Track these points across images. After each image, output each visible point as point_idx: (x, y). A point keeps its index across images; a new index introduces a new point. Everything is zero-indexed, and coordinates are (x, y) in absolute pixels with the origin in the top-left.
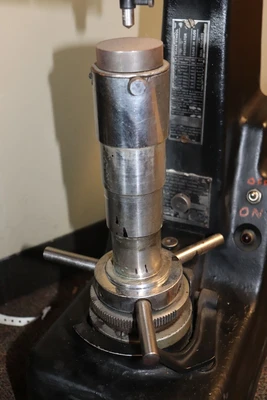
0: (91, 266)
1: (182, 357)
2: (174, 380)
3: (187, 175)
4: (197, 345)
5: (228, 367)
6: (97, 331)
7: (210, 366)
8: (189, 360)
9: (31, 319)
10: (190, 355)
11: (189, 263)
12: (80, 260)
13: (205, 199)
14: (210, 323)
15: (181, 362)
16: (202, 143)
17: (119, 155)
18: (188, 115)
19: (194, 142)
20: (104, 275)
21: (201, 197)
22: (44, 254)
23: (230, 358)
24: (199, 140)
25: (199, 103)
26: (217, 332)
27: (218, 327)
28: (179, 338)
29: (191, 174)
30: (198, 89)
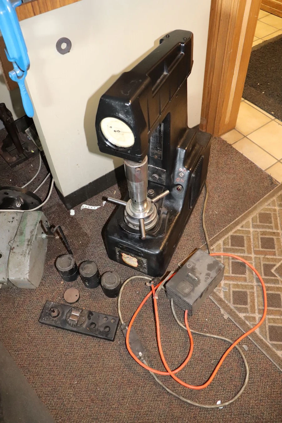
0: (124, 204)
1: (154, 232)
2: (151, 239)
3: (157, 168)
4: (159, 228)
5: (168, 234)
6: (127, 226)
7: (163, 234)
8: (156, 233)
9: (99, 207)
10: (157, 231)
11: (157, 201)
12: (121, 202)
13: (164, 176)
14: (164, 220)
15: (154, 234)
16: (162, 159)
17: (133, 183)
18: (157, 150)
19: (159, 158)
20: (129, 209)
21: (162, 175)
22: (108, 199)
23: (170, 231)
24: (161, 158)
25: (160, 147)
26: (167, 222)
27: (167, 220)
28: (153, 227)
29: (159, 168)
30: (160, 143)
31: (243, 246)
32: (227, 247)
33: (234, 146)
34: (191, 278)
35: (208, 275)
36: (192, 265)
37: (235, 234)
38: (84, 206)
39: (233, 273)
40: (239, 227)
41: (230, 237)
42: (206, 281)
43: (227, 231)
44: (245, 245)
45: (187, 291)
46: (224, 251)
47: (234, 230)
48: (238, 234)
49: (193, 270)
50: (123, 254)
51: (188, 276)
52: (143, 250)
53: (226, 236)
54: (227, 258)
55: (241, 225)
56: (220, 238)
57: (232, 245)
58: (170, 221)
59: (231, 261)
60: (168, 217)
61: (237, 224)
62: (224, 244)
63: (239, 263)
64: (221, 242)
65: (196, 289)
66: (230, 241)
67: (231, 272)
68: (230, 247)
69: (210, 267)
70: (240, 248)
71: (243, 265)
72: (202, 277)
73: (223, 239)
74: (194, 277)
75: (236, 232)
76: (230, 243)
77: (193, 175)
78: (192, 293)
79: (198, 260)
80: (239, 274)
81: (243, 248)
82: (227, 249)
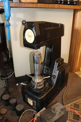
3: (47, 68)
7: (45, 92)
12: (31, 77)
15: (41, 91)
18: (48, 60)
19: (48, 63)
20: (33, 79)
21: (49, 71)
22: (27, 75)
30: (49, 57)
31: (79, 108)
32: (72, 107)
33: (79, 76)
34: (52, 112)
35: (60, 113)
36: (54, 107)
38: (22, 83)
40: (78, 101)
42: (59, 115)
43: (72, 101)
45: (49, 117)
46: (70, 108)
47: (75, 102)
49: (54, 110)
50: (28, 98)
51: (51, 111)
52: (35, 96)
53: (72, 103)
54: (71, 112)
55: (79, 100)
56: (69, 103)
57: (74, 107)
58: (49, 89)
59: (73, 113)
60: (48, 87)
61: (77, 99)
62: (71, 106)
63: (76, 115)
64: (69, 105)
65: (54, 117)
66: (73, 105)
67: (72, 118)
68: (73, 107)
69: (62, 110)
70: (77, 109)
71: (78, 116)
72: (57, 113)
73: (70, 104)
74: (54, 112)
75: (76, 102)
77: (60, 73)
78: (51, 119)
79: (57, 106)
80: (76, 120)
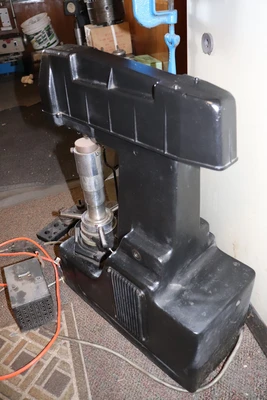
31: (45, 388)
32: (58, 364)
37: (68, 386)
39: (23, 352)
41: (69, 375)
44: (45, 391)
46: (55, 358)
47: (75, 387)
48: (66, 390)
53: (72, 370)
64: (69, 360)
66: (63, 372)
67: (26, 351)
68: (56, 367)
70: (46, 381)
76: (61, 371)
81: (43, 385)
82: (56, 362)
